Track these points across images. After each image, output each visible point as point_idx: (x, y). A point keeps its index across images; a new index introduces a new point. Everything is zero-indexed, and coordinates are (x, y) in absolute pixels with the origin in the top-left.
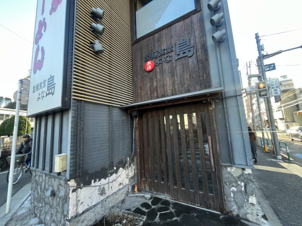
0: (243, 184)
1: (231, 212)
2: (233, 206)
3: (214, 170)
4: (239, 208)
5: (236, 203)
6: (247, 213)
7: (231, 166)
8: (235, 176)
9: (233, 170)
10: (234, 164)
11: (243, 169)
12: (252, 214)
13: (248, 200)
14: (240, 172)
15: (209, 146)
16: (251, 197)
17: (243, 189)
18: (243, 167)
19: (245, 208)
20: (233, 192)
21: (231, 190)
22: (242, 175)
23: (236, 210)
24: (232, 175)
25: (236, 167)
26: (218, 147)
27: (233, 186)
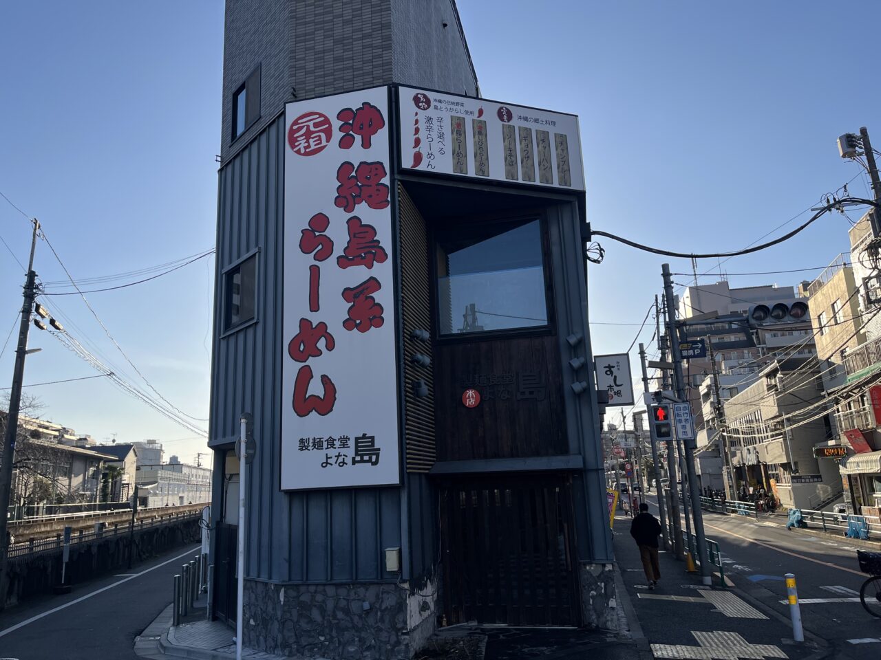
0: (603, 584)
1: (590, 624)
2: (592, 615)
3: (570, 570)
4: (599, 617)
5: (595, 611)
6: (608, 621)
7: (590, 564)
8: (594, 575)
9: (592, 568)
10: (594, 559)
11: (604, 565)
12: (612, 620)
13: (608, 605)
14: (600, 569)
15: (565, 538)
16: (611, 599)
17: (603, 591)
18: (603, 562)
19: (605, 615)
20: (593, 597)
21: (591, 595)
22: (602, 573)
23: (595, 620)
24: (591, 575)
25: (596, 564)
26: (576, 538)
27: (592, 590)
